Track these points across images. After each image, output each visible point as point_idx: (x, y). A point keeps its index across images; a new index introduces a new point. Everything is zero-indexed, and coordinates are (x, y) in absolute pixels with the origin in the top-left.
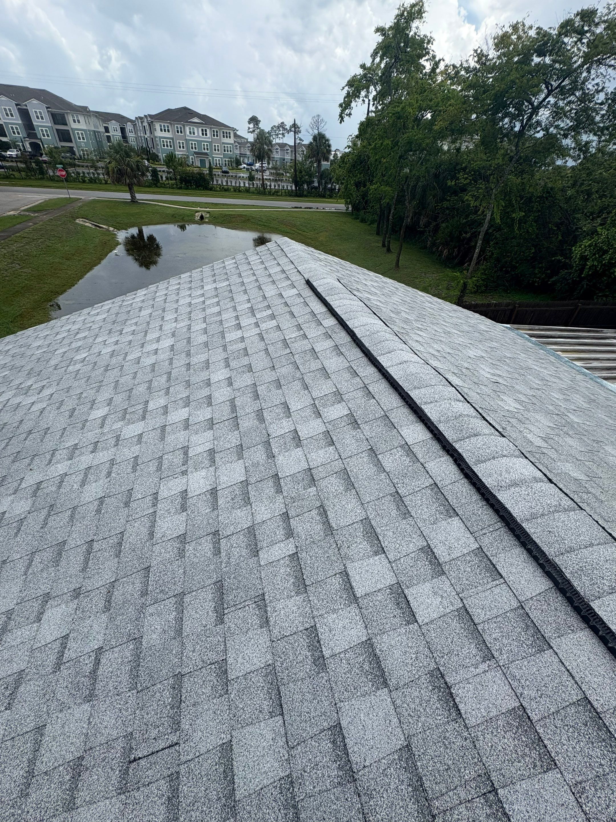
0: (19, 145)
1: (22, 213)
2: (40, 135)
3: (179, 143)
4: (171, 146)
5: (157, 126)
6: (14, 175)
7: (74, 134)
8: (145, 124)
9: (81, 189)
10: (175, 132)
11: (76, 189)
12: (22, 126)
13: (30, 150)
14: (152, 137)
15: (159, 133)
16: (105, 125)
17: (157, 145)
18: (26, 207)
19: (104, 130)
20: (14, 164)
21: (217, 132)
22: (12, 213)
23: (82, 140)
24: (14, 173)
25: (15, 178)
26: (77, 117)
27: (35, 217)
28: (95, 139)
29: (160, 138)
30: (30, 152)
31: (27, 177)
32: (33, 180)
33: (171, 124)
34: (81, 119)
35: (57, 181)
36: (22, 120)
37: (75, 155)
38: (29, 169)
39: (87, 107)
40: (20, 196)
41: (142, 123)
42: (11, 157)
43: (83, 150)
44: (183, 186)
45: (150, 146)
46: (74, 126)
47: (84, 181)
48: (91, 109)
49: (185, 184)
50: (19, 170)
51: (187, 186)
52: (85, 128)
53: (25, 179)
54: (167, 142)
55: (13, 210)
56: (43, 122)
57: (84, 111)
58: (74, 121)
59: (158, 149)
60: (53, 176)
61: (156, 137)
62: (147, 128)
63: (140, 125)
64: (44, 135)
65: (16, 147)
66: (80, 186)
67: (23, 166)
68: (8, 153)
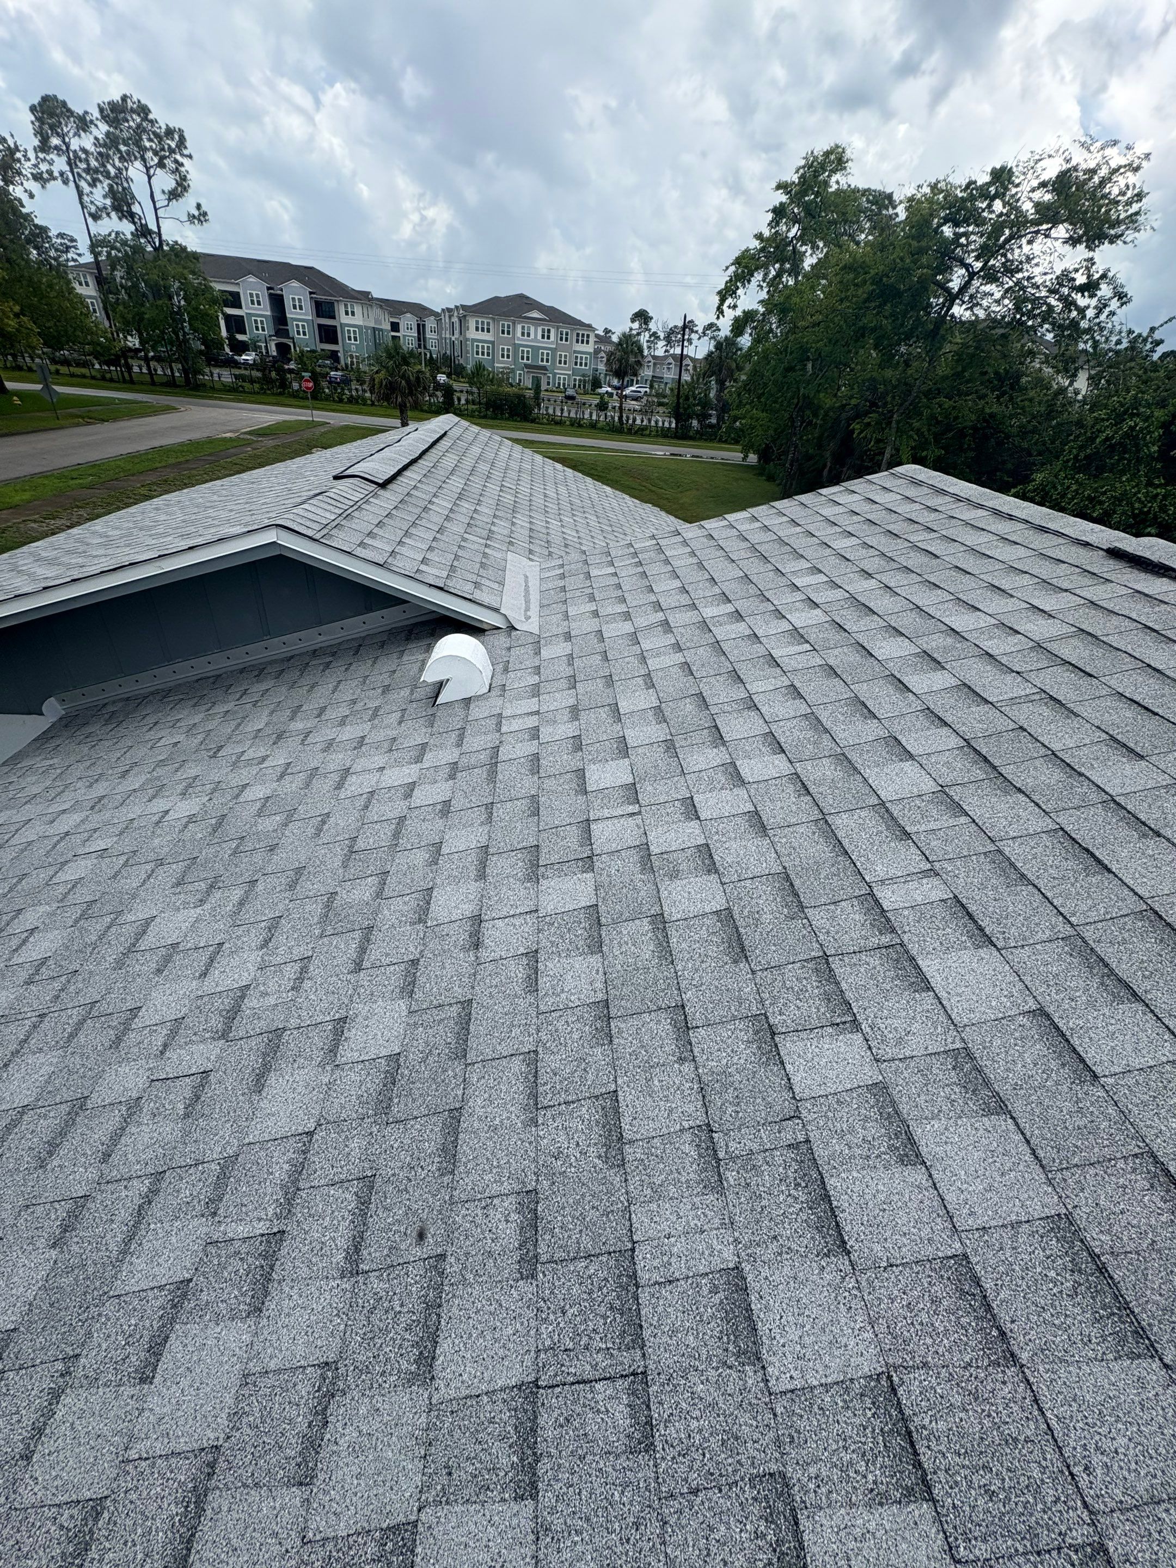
0: (260, 347)
1: (242, 436)
2: (293, 332)
3: (503, 349)
4: (488, 355)
5: (472, 323)
6: (243, 387)
7: (343, 332)
8: (455, 319)
9: (333, 411)
10: (498, 333)
11: (327, 410)
12: (271, 320)
13: (275, 354)
14: (461, 338)
15: (472, 334)
16: (392, 320)
17: (467, 352)
18: (249, 429)
19: (389, 328)
20: (247, 373)
21: (567, 334)
22: (228, 435)
23: (353, 341)
24: (244, 384)
25: (244, 392)
26: (352, 307)
27: (258, 441)
28: (373, 340)
29: (474, 340)
30: (273, 357)
31: (262, 392)
32: (269, 395)
33: (493, 319)
34: (358, 309)
35: (302, 398)
36: (272, 310)
37: (339, 363)
38: (266, 380)
39: (369, 293)
40: (245, 414)
41: (450, 317)
42: (246, 363)
43: (352, 357)
44: (489, 413)
45: (456, 354)
46: (345, 319)
47: (341, 401)
48: (375, 296)
49: (493, 411)
50: (252, 381)
51: (496, 414)
52: (361, 323)
53: (258, 393)
54: (483, 347)
55: (231, 431)
56: (301, 314)
57: (364, 298)
58: (347, 313)
59: (467, 358)
60: (297, 391)
61: (467, 340)
62: (457, 325)
63: (447, 320)
64: (298, 333)
65: (256, 348)
66: (333, 407)
67: (259, 374)
68: (244, 357)
